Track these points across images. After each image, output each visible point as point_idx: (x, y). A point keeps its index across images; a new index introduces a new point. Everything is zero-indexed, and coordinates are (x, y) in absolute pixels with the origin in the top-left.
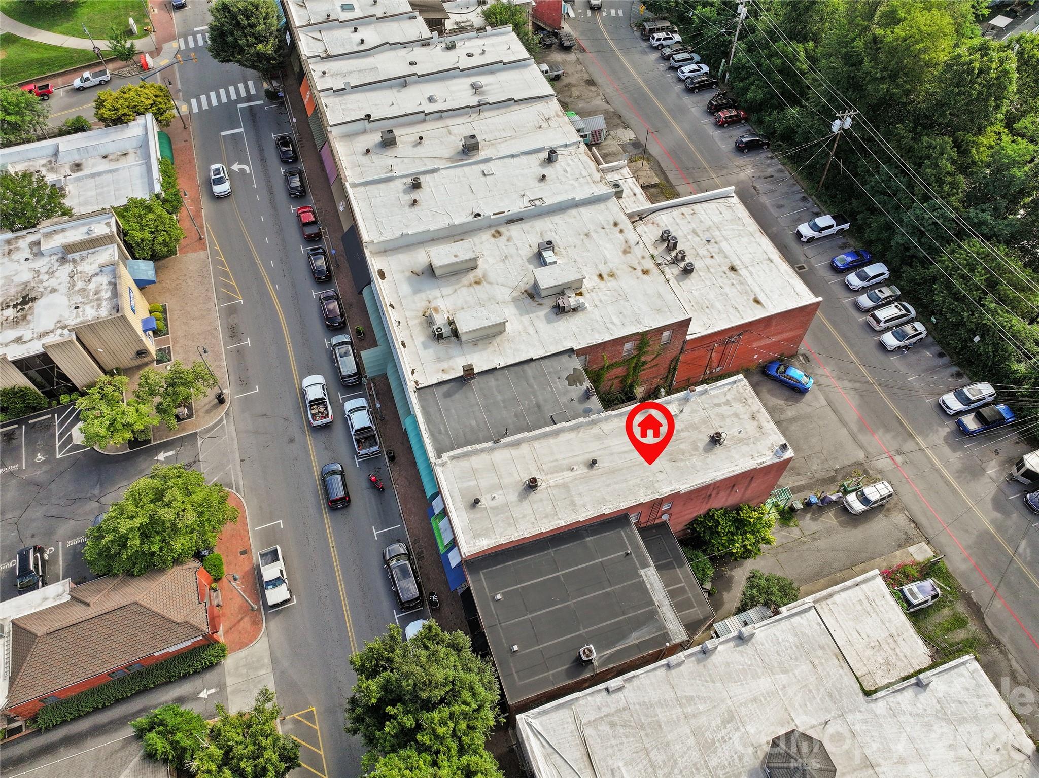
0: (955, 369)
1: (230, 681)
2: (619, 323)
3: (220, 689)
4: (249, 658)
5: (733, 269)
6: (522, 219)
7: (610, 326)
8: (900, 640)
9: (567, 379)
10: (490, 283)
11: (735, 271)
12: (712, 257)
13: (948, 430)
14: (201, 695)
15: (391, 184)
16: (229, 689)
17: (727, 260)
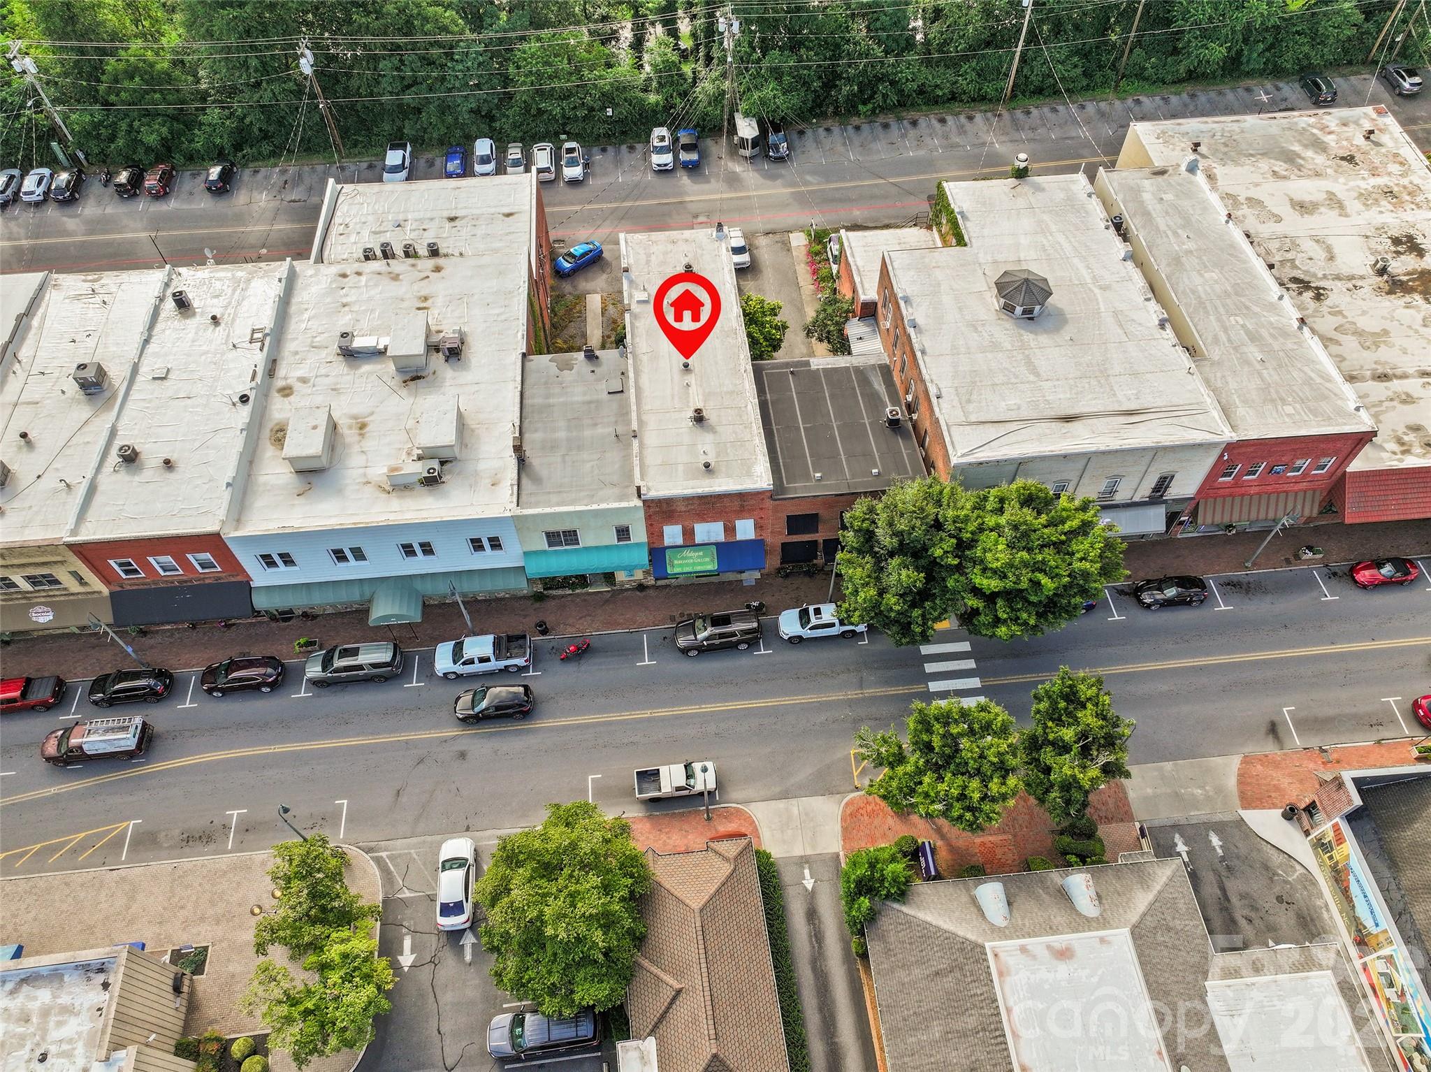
0: (624, 147)
1: (798, 851)
2: (502, 310)
3: (807, 862)
4: (773, 826)
5: (452, 219)
6: (274, 361)
7: (503, 317)
8: (903, 240)
9: (561, 370)
10: (372, 414)
11: (456, 218)
12: (424, 230)
13: (685, 178)
14: (809, 887)
15: (101, 488)
16: (809, 852)
17: (437, 220)
